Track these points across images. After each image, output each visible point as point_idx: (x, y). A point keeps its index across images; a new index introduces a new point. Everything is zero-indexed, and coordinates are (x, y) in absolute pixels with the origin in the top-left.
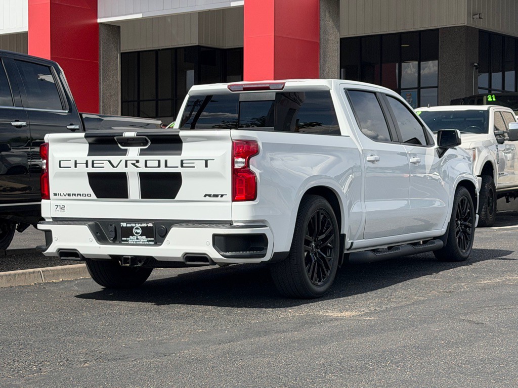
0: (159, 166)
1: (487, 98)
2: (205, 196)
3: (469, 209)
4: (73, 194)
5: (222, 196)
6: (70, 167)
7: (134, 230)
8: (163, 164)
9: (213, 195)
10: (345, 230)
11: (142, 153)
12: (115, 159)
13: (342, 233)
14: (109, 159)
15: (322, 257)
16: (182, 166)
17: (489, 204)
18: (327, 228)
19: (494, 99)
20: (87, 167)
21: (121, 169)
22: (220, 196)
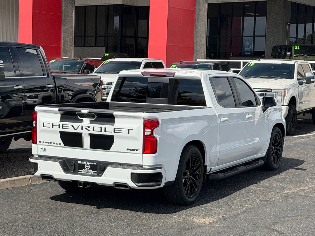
0: (101, 131)
1: (295, 48)
2: (127, 150)
3: (280, 139)
4: (50, 143)
5: (137, 150)
6: (49, 127)
7: (85, 166)
8: (103, 130)
9: (132, 149)
10: (207, 163)
11: (92, 122)
12: (76, 125)
13: (205, 165)
14: (72, 125)
15: (193, 181)
16: (114, 132)
17: (292, 122)
18: (197, 163)
19: (299, 49)
20: (59, 128)
21: (79, 131)
22: (136, 150)
